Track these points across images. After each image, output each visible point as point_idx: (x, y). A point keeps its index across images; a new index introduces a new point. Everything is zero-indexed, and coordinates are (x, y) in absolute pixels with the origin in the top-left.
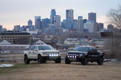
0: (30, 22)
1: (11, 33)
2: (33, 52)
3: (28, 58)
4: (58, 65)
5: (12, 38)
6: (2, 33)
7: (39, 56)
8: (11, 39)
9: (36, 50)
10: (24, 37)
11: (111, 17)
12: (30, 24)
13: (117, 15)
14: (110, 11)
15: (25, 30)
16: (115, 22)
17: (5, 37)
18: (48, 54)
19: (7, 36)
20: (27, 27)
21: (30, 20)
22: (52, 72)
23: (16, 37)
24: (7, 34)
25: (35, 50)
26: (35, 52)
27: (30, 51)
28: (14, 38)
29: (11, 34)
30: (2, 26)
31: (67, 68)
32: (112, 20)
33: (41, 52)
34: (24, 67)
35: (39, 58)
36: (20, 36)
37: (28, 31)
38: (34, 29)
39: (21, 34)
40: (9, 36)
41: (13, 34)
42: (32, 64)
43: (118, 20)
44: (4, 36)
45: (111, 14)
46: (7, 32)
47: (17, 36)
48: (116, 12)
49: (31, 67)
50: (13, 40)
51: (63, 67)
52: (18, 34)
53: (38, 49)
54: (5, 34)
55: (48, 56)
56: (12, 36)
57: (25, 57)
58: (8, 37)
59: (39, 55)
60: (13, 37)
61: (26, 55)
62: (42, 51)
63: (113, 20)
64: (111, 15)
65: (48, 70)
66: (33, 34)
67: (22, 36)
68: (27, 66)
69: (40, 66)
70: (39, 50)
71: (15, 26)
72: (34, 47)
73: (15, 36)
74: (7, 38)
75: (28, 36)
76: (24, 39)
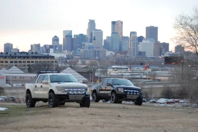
0: (56, 39)
1: (25, 55)
2: (41, 86)
3: (33, 97)
4: (83, 111)
5: (27, 64)
6: (10, 55)
7: (51, 93)
8: (24, 66)
9: (47, 83)
10: (45, 62)
11: (181, 29)
12: (56, 42)
13: (191, 26)
14: (179, 20)
15: (48, 51)
16: (187, 37)
17: (16, 62)
18: (66, 90)
19: (18, 60)
20: (51, 47)
21: (56, 36)
22: (61, 127)
23: (32, 62)
24: (20, 57)
25: (43, 83)
26: (44, 86)
27: (36, 84)
28: (28, 64)
29: (24, 57)
30: (12, 45)
31: (97, 117)
32: (182, 33)
33: (54, 86)
34: (21, 114)
35: (50, 97)
36: (38, 60)
37: (52, 53)
38: (61, 51)
39: (40, 57)
40: (22, 60)
41: (28, 57)
42: (38, 107)
43: (192, 34)
44: (14, 60)
45: (182, 24)
46: (18, 55)
47: (34, 60)
48: (189, 20)
49: (32, 114)
50: (28, 67)
51: (92, 114)
52: (36, 57)
53: (49, 81)
54: (16, 57)
55: (66, 93)
56: (26, 60)
57: (28, 94)
58: (20, 62)
59: (51, 91)
60: (28, 62)
61: (28, 91)
62: (56, 84)
63: (184, 34)
64: (181, 26)
65: (57, 122)
66: (59, 58)
67: (42, 60)
68: (27, 112)
69: (50, 113)
70: (51, 82)
71: (32, 46)
72: (44, 78)
73: (30, 60)
74: (18, 64)
75: (50, 60)
76: (45, 65)
